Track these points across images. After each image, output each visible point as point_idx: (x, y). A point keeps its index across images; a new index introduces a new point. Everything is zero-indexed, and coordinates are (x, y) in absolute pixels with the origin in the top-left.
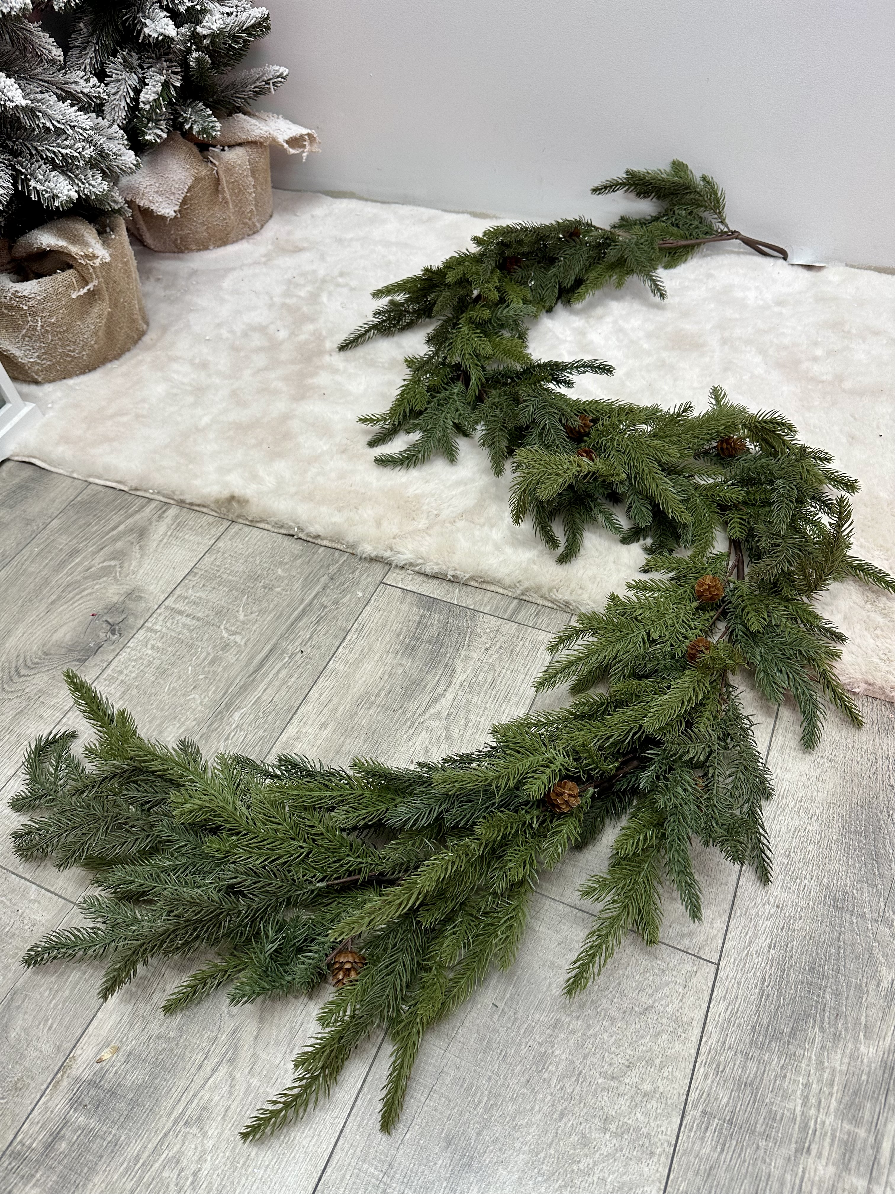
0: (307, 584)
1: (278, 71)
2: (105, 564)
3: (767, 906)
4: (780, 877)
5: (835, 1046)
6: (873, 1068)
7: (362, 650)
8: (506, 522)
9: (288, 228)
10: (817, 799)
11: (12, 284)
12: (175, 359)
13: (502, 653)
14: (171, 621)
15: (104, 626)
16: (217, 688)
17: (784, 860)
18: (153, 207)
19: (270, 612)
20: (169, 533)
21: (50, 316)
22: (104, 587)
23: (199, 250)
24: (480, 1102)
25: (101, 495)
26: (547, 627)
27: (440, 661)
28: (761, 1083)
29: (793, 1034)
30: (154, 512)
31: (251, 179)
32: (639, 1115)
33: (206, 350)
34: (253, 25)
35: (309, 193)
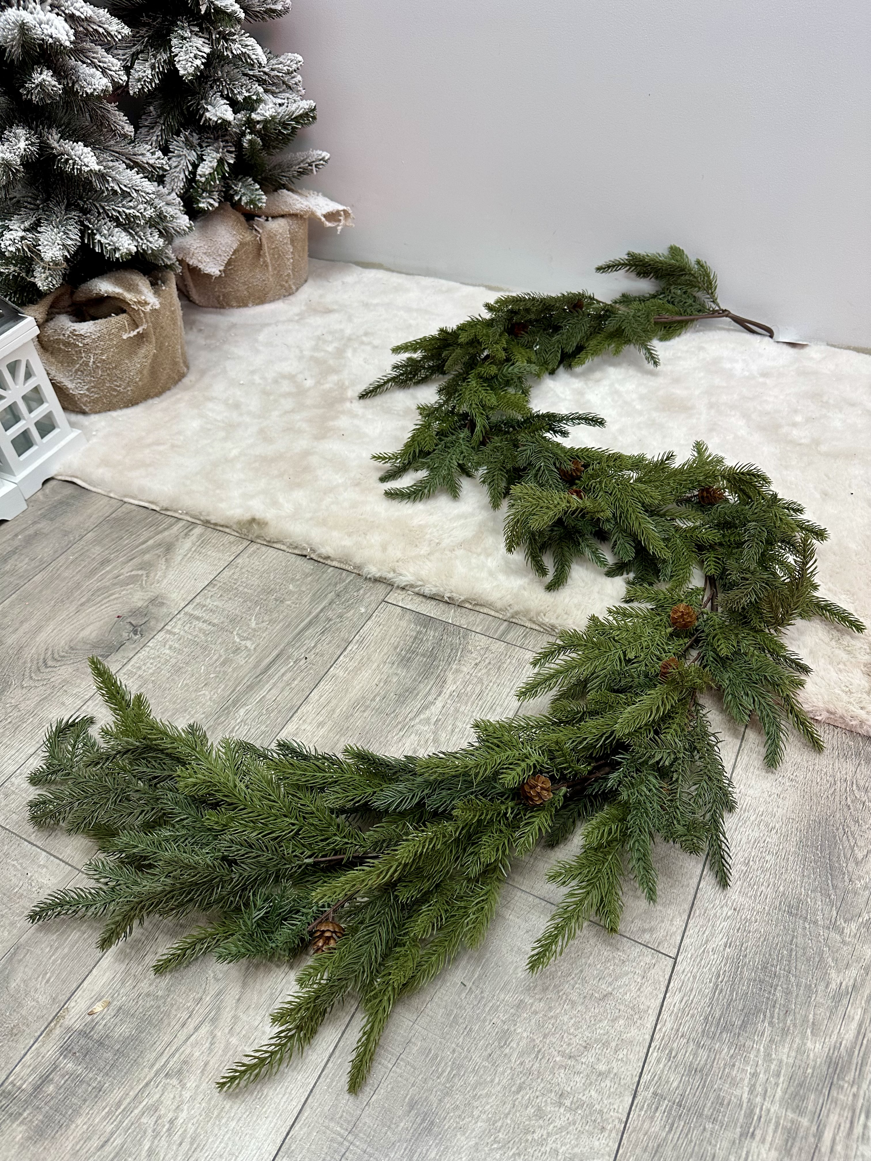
0: (316, 598)
1: (320, 155)
2: (133, 573)
3: (725, 909)
4: (738, 883)
5: (783, 1040)
6: (818, 1063)
7: (362, 659)
8: (501, 552)
9: (321, 292)
10: (777, 815)
11: (71, 324)
12: (211, 399)
13: (491, 669)
14: (189, 625)
15: (128, 626)
16: (226, 686)
17: (743, 868)
18: (201, 266)
19: (280, 622)
20: (193, 549)
21: (102, 354)
22: (131, 594)
23: (240, 307)
25: (134, 513)
26: (533, 647)
27: (432, 673)
28: (710, 1070)
29: (744, 1026)
30: (181, 530)
31: (290, 246)
32: (593, 1093)
33: (239, 393)
34: (301, 115)
35: (342, 263)
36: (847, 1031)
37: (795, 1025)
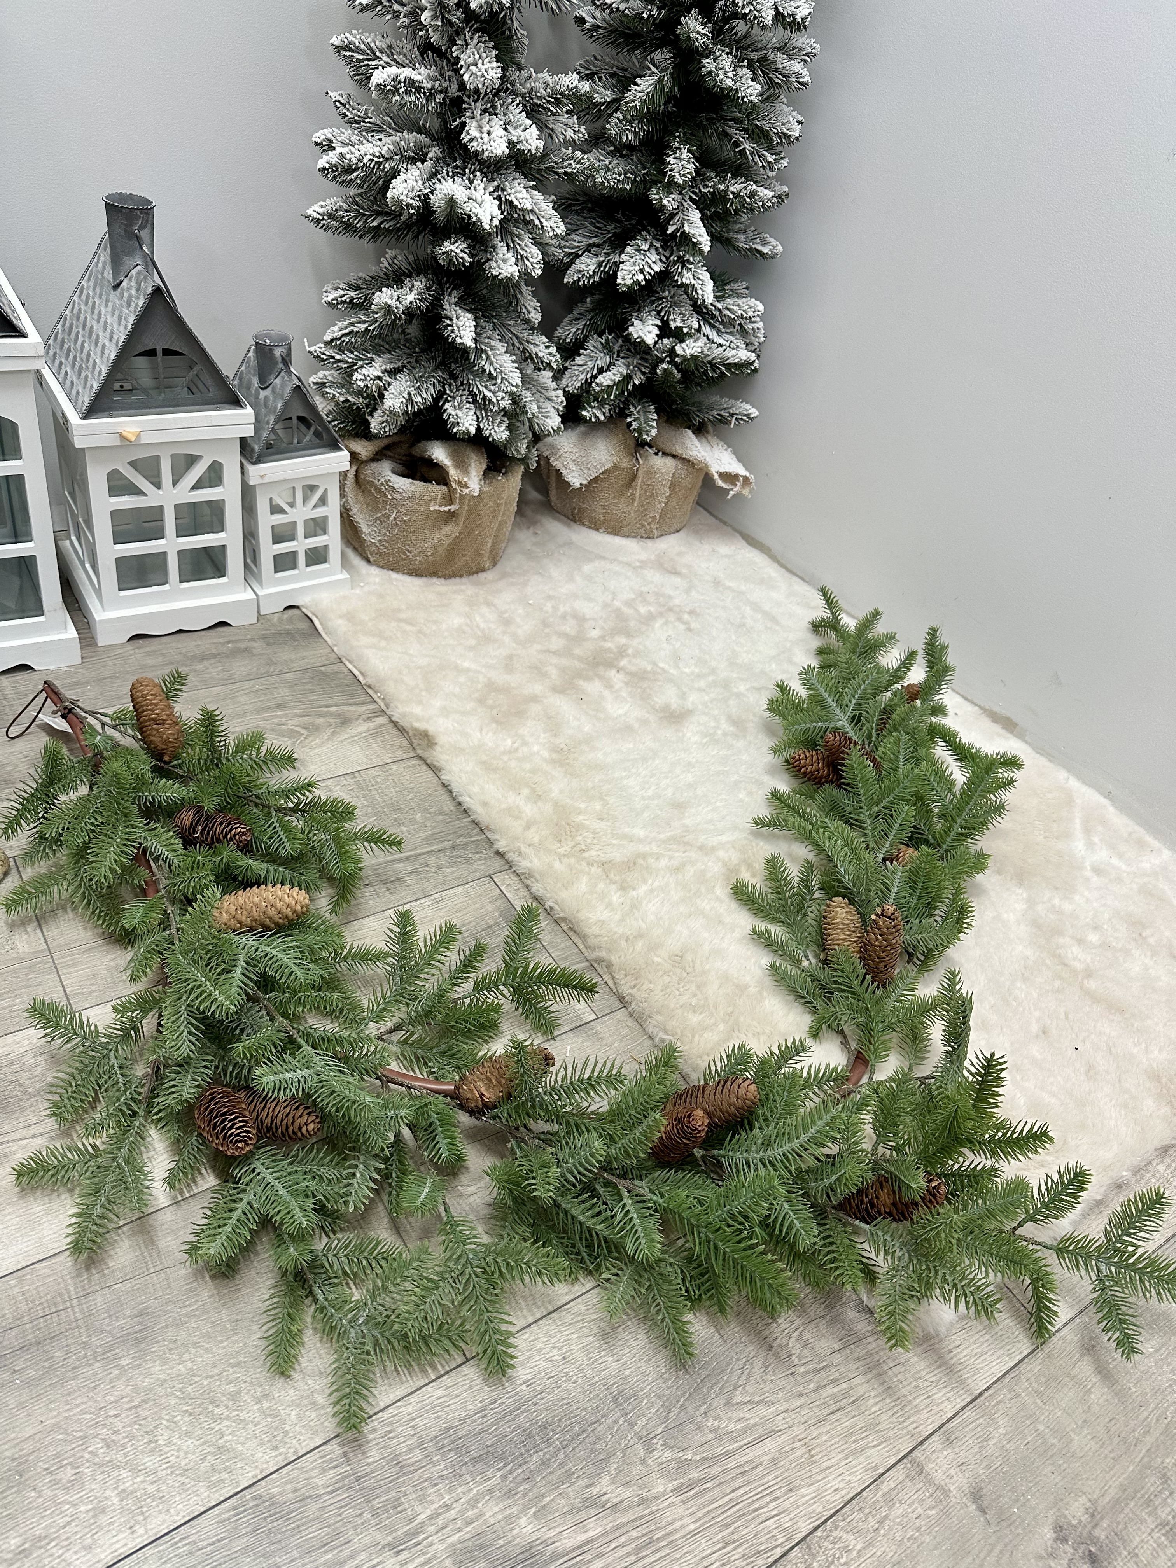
0: (429, 839)
1: (748, 410)
2: (296, 730)
3: (555, 1351)
5: (501, 1499)
6: (516, 1542)
9: (683, 549)
11: (390, 473)
12: (489, 604)
20: (364, 735)
21: (405, 514)
24: (189, 1305)
25: (342, 676)
28: (411, 1473)
30: (367, 712)
31: (667, 490)
32: (293, 1413)
33: (520, 611)
34: (735, 364)
35: (730, 529)
36: (570, 1538)
37: (525, 1495)
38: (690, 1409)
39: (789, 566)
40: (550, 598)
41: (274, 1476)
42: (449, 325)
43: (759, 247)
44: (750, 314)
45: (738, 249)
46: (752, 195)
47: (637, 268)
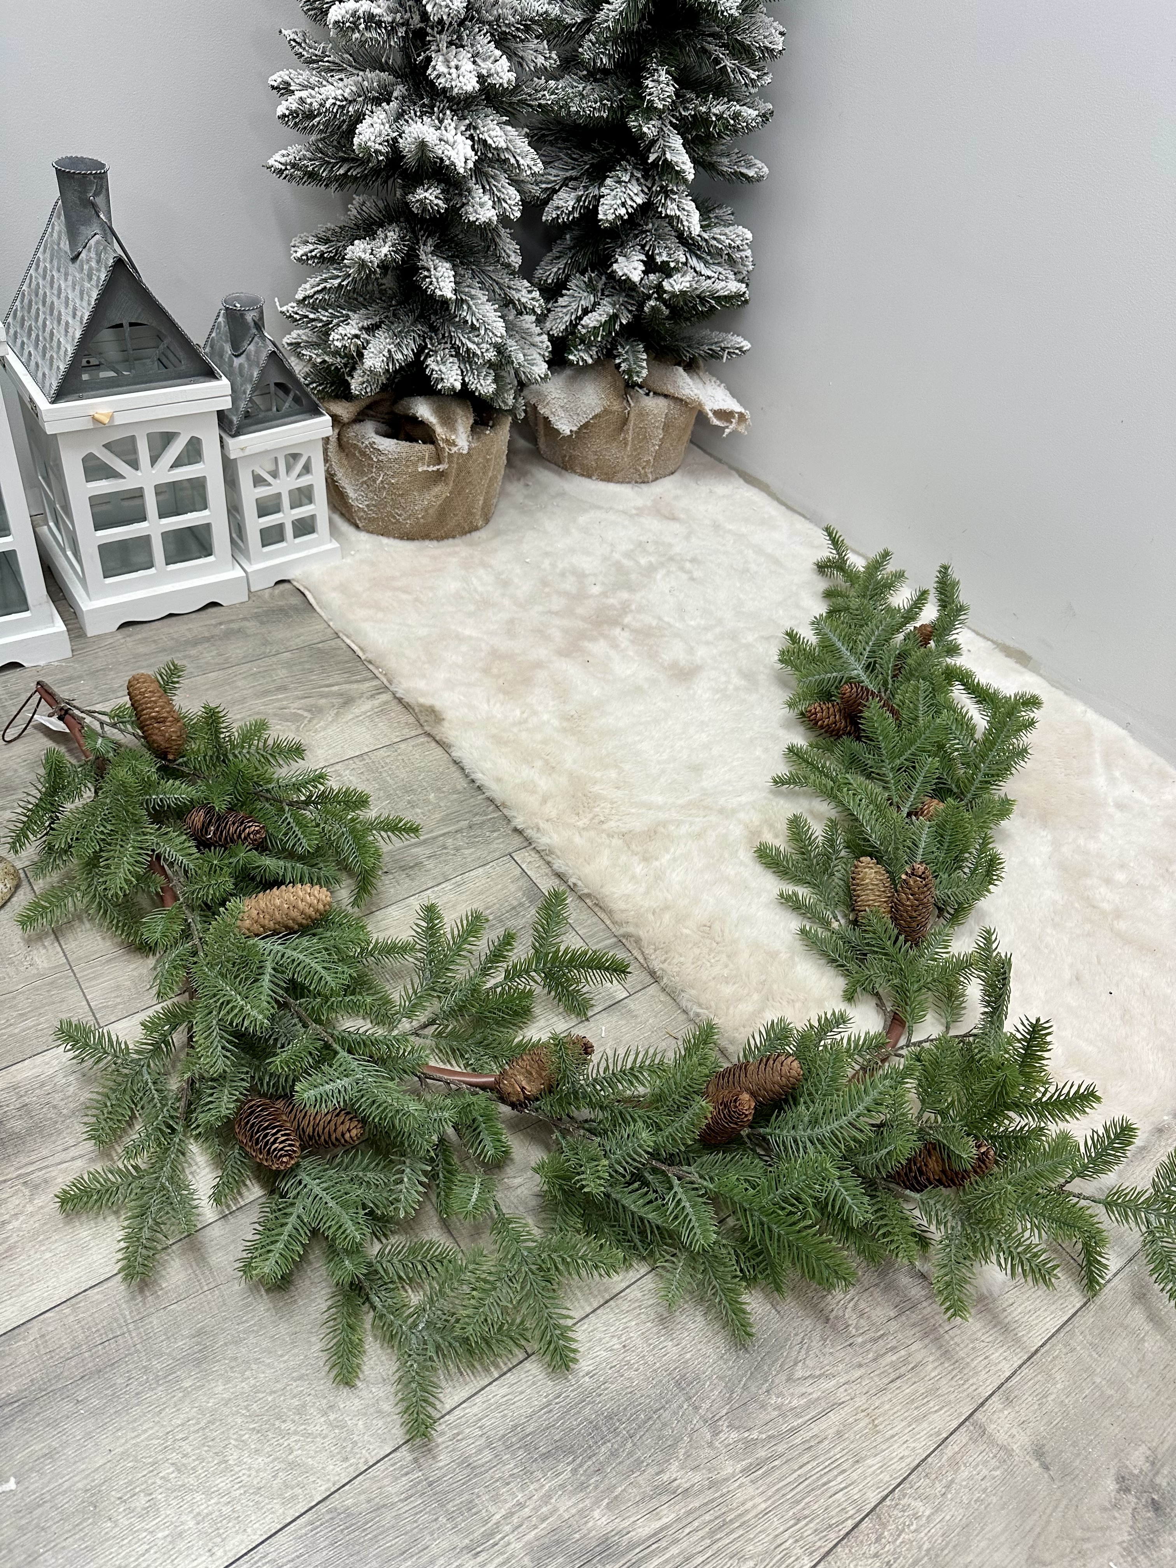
0: (445, 820)
1: (740, 343)
3: (615, 1340)
5: (574, 1493)
6: (592, 1535)
9: (680, 492)
11: (373, 435)
18: (552, 419)
20: (368, 714)
21: (393, 477)
23: (582, 475)
24: (246, 1321)
25: (340, 652)
28: (482, 1474)
30: (370, 689)
31: (661, 431)
32: (360, 1423)
34: (725, 297)
35: (725, 467)
36: (644, 1526)
37: (596, 1487)
38: (753, 1389)
39: (789, 503)
40: (547, 554)
41: (347, 1487)
42: (426, 277)
43: (744, 171)
44: (739, 242)
45: (721, 173)
46: (736, 116)
47: (619, 202)
